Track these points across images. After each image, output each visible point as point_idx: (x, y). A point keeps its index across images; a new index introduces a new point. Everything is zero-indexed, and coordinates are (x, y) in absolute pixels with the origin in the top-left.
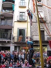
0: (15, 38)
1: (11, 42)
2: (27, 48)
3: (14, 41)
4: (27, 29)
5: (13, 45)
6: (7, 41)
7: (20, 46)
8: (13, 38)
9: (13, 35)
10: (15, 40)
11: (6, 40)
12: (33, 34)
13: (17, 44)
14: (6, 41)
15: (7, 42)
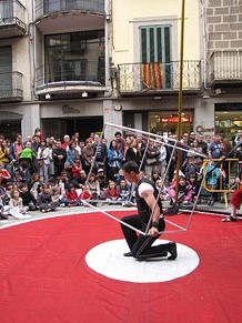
0: (122, 72)
1: (106, 94)
2: (184, 120)
3: (118, 87)
4: (180, 22)
5: (118, 107)
6: (86, 91)
7: (148, 111)
8: (115, 75)
9: (111, 59)
10: (122, 82)
11: (83, 88)
12: (215, 49)
13: (134, 103)
14: (83, 91)
15: (85, 95)
